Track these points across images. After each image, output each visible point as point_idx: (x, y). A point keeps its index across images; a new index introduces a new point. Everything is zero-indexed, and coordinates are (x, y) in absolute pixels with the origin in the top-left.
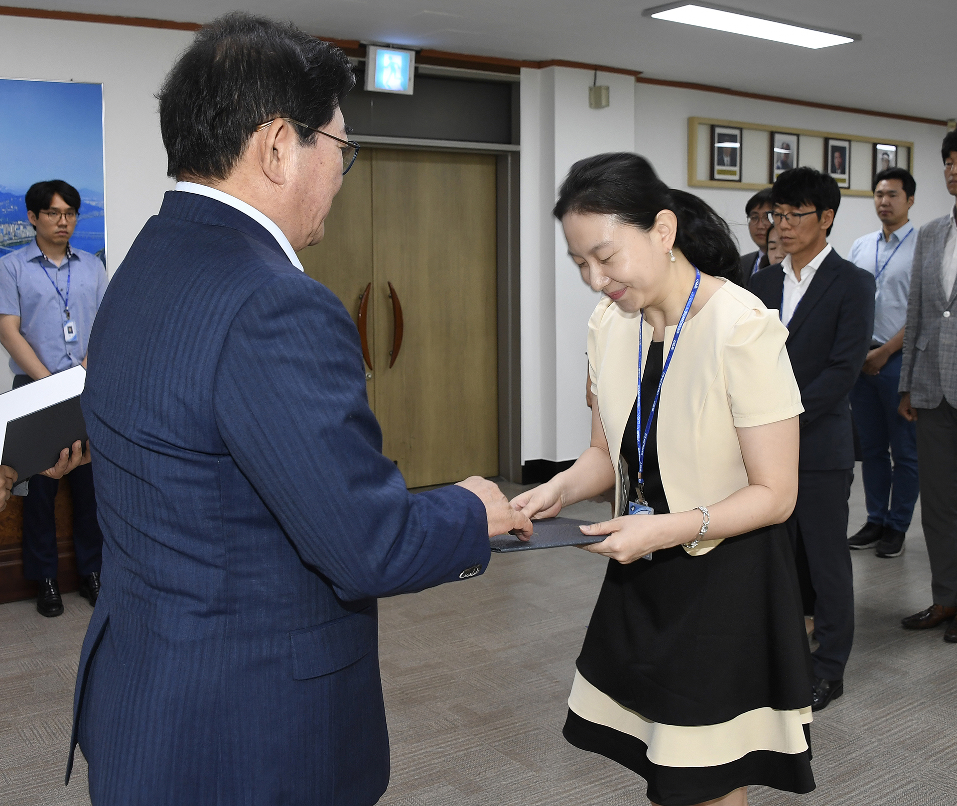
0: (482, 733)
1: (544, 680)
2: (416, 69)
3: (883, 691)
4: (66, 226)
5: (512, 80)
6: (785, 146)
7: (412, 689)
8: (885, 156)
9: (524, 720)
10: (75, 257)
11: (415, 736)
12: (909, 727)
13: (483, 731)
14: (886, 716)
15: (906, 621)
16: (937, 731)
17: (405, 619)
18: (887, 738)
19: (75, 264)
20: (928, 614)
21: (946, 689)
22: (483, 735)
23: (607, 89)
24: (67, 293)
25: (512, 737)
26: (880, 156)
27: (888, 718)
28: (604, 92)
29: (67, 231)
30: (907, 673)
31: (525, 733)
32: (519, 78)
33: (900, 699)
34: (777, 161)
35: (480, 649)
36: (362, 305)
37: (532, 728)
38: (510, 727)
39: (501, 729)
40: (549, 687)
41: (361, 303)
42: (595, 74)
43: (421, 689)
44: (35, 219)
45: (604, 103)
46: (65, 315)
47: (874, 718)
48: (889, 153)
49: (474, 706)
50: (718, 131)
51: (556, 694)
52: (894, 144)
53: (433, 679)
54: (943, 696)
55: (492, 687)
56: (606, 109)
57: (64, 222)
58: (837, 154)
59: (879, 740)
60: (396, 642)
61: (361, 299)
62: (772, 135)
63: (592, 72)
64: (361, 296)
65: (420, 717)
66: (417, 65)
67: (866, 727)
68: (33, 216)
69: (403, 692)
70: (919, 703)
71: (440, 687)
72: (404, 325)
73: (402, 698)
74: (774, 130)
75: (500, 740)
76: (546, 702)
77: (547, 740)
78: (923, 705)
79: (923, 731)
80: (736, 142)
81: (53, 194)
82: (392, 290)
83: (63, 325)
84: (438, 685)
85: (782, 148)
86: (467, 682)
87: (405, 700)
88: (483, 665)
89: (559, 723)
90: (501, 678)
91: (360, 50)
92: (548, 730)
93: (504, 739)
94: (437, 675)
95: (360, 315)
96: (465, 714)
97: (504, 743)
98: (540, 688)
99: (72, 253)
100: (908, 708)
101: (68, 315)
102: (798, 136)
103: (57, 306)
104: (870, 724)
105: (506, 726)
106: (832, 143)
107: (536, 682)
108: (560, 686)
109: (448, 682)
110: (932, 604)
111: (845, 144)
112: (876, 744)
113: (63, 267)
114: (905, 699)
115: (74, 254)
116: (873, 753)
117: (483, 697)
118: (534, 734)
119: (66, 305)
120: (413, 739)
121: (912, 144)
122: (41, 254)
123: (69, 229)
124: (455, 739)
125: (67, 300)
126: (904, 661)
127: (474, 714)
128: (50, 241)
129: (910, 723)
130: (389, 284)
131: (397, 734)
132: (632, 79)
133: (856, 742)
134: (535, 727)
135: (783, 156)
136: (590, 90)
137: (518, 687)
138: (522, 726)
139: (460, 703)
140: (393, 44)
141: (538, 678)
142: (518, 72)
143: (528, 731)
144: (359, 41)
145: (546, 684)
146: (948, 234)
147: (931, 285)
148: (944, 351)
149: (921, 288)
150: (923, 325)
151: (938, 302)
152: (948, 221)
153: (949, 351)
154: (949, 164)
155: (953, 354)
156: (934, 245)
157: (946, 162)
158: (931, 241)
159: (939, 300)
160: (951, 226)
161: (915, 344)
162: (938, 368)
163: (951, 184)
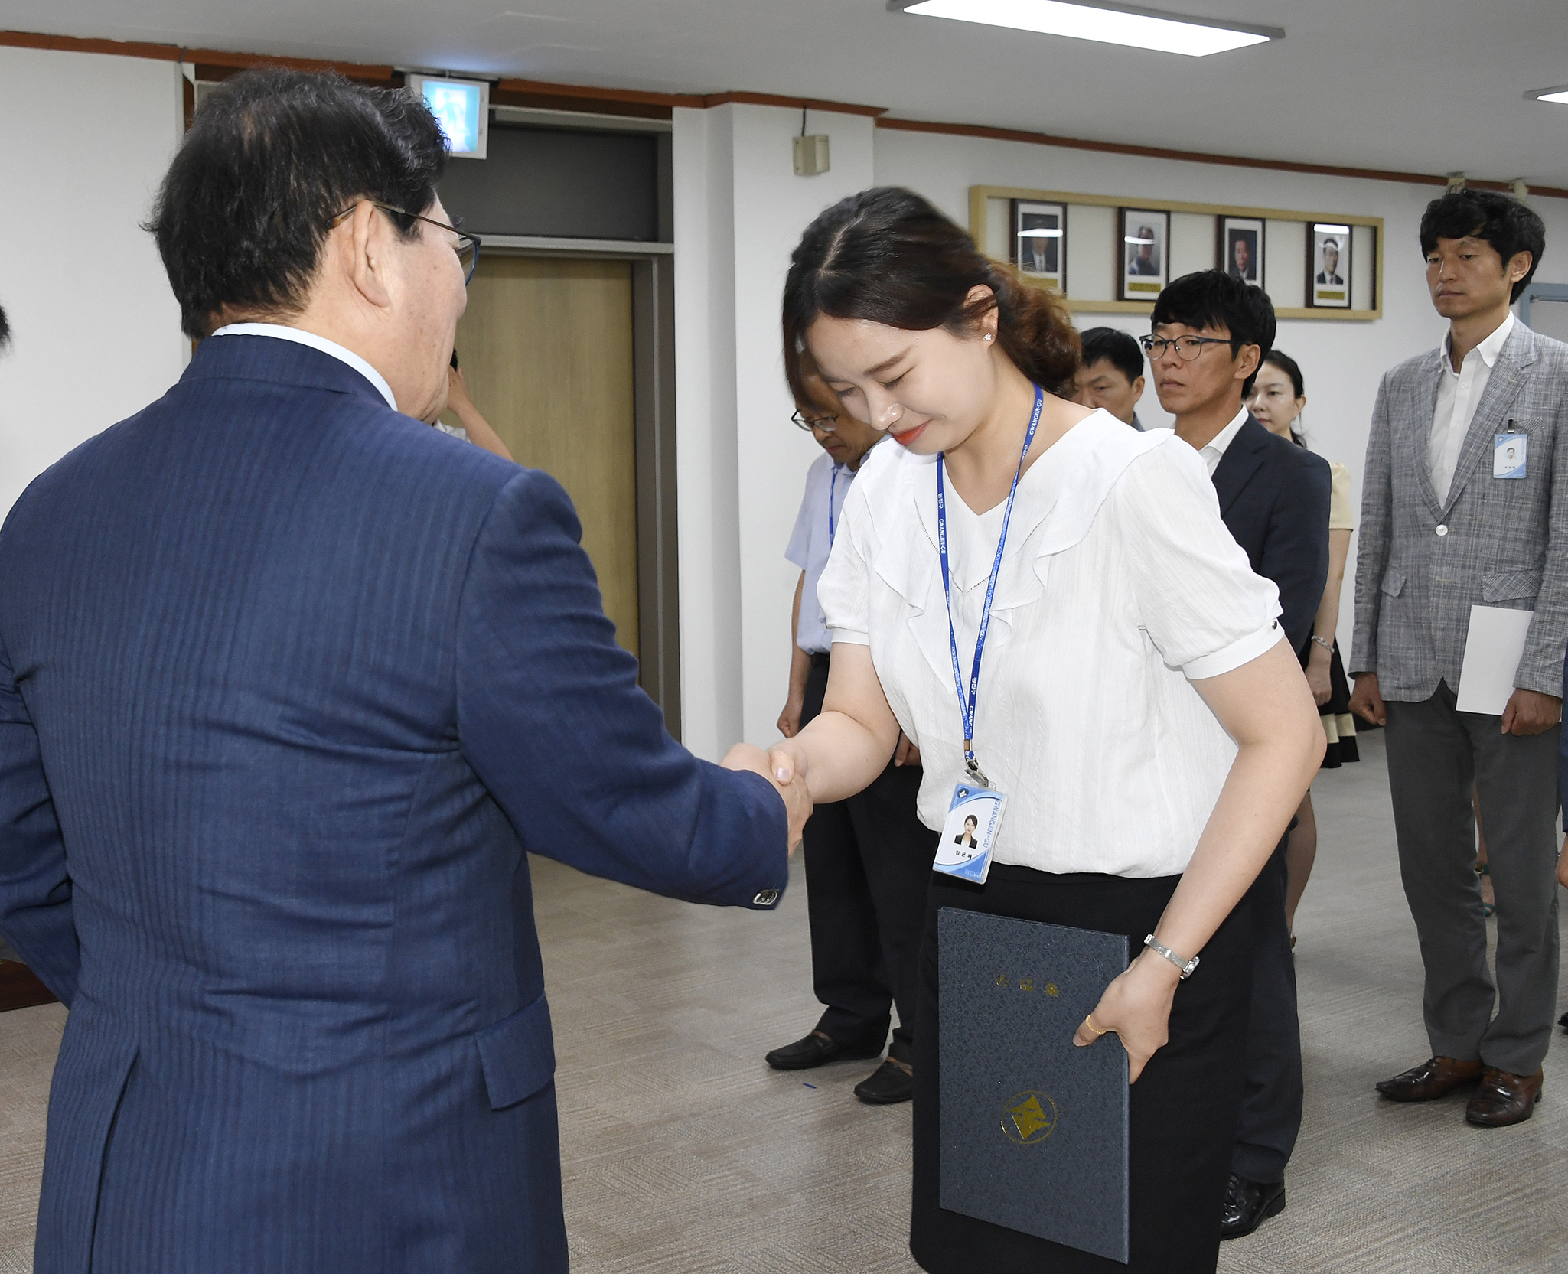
0: (626, 1268)
1: (732, 1177)
2: (491, 113)
3: (1347, 1204)
5: (657, 129)
6: (1144, 231)
8: (1330, 244)
9: (700, 1247)
14: (1355, 1250)
15: (1385, 1085)
20: (1427, 1074)
21: (1468, 1205)
23: (826, 140)
26: (1319, 245)
28: (819, 147)
30: (1390, 1173)
32: (671, 126)
33: (1381, 1220)
34: (1130, 262)
35: (619, 1122)
37: (714, 1260)
38: (675, 1258)
39: (659, 1262)
40: (741, 1189)
42: (804, 115)
45: (819, 166)
47: (1332, 1252)
48: (1337, 239)
49: (611, 1221)
50: (1023, 209)
51: (755, 1200)
52: (1346, 223)
54: (1462, 1219)
55: (643, 1188)
56: (824, 176)
58: (1240, 245)
62: (1121, 213)
63: (800, 111)
66: (493, 107)
70: (1416, 1228)
74: (1124, 204)
76: (738, 1215)
78: (1425, 1234)
80: (1055, 227)
85: (1140, 237)
86: (598, 1180)
88: (626, 1149)
89: (762, 1251)
90: (658, 1174)
92: (742, 1264)
96: (596, 1237)
98: (726, 1191)
100: (1396, 1236)
102: (1168, 213)
104: (1325, 1265)
105: (667, 1257)
106: (1230, 224)
107: (719, 1181)
108: (759, 1187)
110: (1432, 1056)
111: (1255, 226)
114: (1389, 1220)
117: (627, 1205)
121: (1381, 220)
126: (1385, 1152)
127: (612, 1235)
132: (869, 121)
134: (719, 1259)
135: (1140, 249)
136: (796, 142)
137: (687, 1189)
138: (695, 1256)
139: (587, 1217)
140: (450, 71)
141: (722, 1174)
142: (669, 115)
143: (708, 1266)
144: (392, 67)
145: (736, 1183)
146: (1438, 385)
147: (1409, 479)
148: (1438, 596)
149: (1389, 484)
150: (1393, 551)
151: (1421, 511)
152: (1438, 362)
153: (1449, 597)
154: (1435, 260)
155: (1456, 602)
156: (1413, 406)
157: (1429, 258)
158: (1406, 399)
159: (1425, 505)
160: (1444, 371)
161: (1380, 584)
162: (1429, 628)
163: (1441, 297)
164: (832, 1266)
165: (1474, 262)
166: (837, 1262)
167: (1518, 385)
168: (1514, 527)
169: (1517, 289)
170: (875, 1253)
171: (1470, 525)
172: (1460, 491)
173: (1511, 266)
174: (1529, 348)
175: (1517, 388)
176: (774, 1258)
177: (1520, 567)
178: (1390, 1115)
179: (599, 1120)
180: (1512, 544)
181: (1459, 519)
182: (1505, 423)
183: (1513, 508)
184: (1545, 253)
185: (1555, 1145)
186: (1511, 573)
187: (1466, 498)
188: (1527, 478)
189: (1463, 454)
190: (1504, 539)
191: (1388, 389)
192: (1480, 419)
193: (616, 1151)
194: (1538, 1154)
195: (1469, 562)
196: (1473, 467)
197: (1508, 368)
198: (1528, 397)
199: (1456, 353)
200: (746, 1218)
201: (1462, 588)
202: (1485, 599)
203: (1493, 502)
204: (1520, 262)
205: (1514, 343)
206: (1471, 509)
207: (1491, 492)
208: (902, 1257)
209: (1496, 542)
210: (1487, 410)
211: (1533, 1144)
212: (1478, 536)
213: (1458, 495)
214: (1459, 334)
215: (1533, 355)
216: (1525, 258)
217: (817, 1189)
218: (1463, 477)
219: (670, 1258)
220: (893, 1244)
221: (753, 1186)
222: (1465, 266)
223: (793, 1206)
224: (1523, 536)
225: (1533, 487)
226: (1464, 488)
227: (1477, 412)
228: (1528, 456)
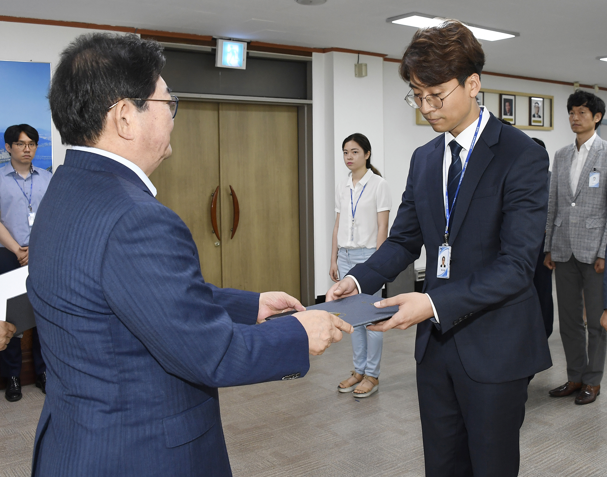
0: (290, 469)
1: (329, 435)
2: (248, 53)
3: (538, 436)
4: (29, 152)
5: (306, 60)
7: (247, 442)
8: (537, 105)
9: (317, 460)
10: (36, 173)
11: (249, 472)
12: (554, 457)
13: (292, 467)
14: (539, 451)
15: (552, 392)
16: (570, 460)
17: (242, 398)
18: (540, 465)
19: (36, 177)
20: (565, 387)
21: (576, 434)
22: (291, 470)
23: (366, 65)
24: (31, 195)
25: (309, 471)
26: (533, 105)
27: (540, 453)
28: (364, 68)
29: (30, 155)
30: (552, 424)
31: (317, 468)
32: (312, 59)
33: (548, 441)
35: (289, 416)
36: (213, 200)
38: (308, 465)
39: (303, 466)
40: (332, 439)
41: (213, 198)
42: (358, 56)
43: (252, 442)
44: (10, 148)
45: (364, 74)
46: (29, 209)
47: (532, 453)
48: (539, 103)
49: (285, 452)
51: (337, 443)
52: (542, 97)
53: (260, 436)
54: (574, 438)
55: (297, 440)
56: (365, 77)
57: (28, 149)
58: (507, 104)
59: (535, 467)
60: (237, 412)
61: (213, 196)
63: (357, 55)
64: (213, 195)
65: (252, 460)
66: (248, 51)
67: (527, 459)
68: (9, 147)
69: (241, 445)
70: (559, 443)
71: (265, 441)
72: (240, 212)
73: (240, 448)
75: (302, 474)
76: (331, 449)
77: (331, 473)
78: (562, 444)
79: (562, 460)
81: (20, 132)
82: (232, 191)
83: (27, 216)
84: (263, 439)
86: (281, 437)
87: (242, 449)
88: (291, 426)
90: (303, 434)
91: (213, 42)
92: (332, 466)
93: (304, 473)
94: (262, 433)
95: (212, 206)
96: (280, 458)
97: (305, 475)
98: (327, 440)
99: (33, 170)
100: (553, 446)
101: (31, 209)
102: (483, 94)
103: (24, 203)
104: (530, 457)
105: (305, 464)
107: (324, 436)
108: (338, 438)
109: (270, 437)
110: (568, 381)
112: (533, 469)
113: (28, 179)
114: (551, 440)
115: (35, 171)
116: (532, 475)
117: (291, 446)
118: (323, 469)
119: (30, 203)
120: (247, 474)
121: (553, 97)
122: (14, 171)
123: (31, 154)
124: (274, 474)
125: (30, 200)
126: (550, 417)
127: (286, 457)
128: (19, 162)
129: (554, 456)
130: (230, 186)
131: (237, 471)
132: (381, 59)
133: (521, 468)
134: (323, 465)
136: (356, 66)
137: (313, 439)
138: (315, 464)
139: (277, 451)
140: (233, 38)
141: (326, 434)
142: (311, 55)
143: (320, 467)
144: (212, 36)
145: (330, 437)
146: (573, 156)
147: (564, 187)
148: (572, 227)
149: (557, 189)
150: (558, 211)
151: (568, 197)
152: (572, 148)
153: (575, 227)
154: (572, 113)
155: (578, 228)
156: (565, 162)
157: (570, 113)
158: (562, 160)
159: (569, 196)
160: (575, 151)
161: (554, 222)
162: (569, 237)
163: (574, 126)
164: (363, 466)
165: (584, 115)
166: (365, 464)
167: (597, 156)
168: (596, 203)
169: (597, 125)
170: (378, 460)
171: (582, 203)
172: (579, 192)
173: (595, 117)
174: (600, 144)
175: (597, 157)
176: (343, 463)
177: (597, 217)
178: (553, 404)
179: (282, 415)
180: (595, 209)
181: (579, 201)
182: (593, 169)
183: (596, 197)
184: (605, 113)
185: (603, 411)
186: (595, 219)
187: (581, 194)
188: (599, 187)
189: (580, 179)
190: (593, 207)
191: (557, 157)
192: (585, 167)
193: (288, 427)
194: (598, 415)
195: (582, 215)
196: (583, 183)
197: (594, 151)
198: (600, 160)
199: (578, 145)
200: (334, 450)
201: (579, 224)
202: (587, 227)
203: (589, 195)
204: (598, 116)
205: (596, 143)
206: (583, 198)
207: (589, 192)
208: (387, 461)
209: (590, 209)
210: (587, 165)
211: (597, 411)
212: (585, 207)
213: (578, 193)
214: (579, 139)
215: (601, 147)
216: (599, 115)
217: (359, 438)
218: (580, 187)
219: (306, 465)
220: (385, 457)
221: (337, 438)
222: (582, 116)
223: (350, 445)
224: (599, 207)
225: (602, 190)
226: (580, 191)
227: (585, 165)
228: (600, 180)
